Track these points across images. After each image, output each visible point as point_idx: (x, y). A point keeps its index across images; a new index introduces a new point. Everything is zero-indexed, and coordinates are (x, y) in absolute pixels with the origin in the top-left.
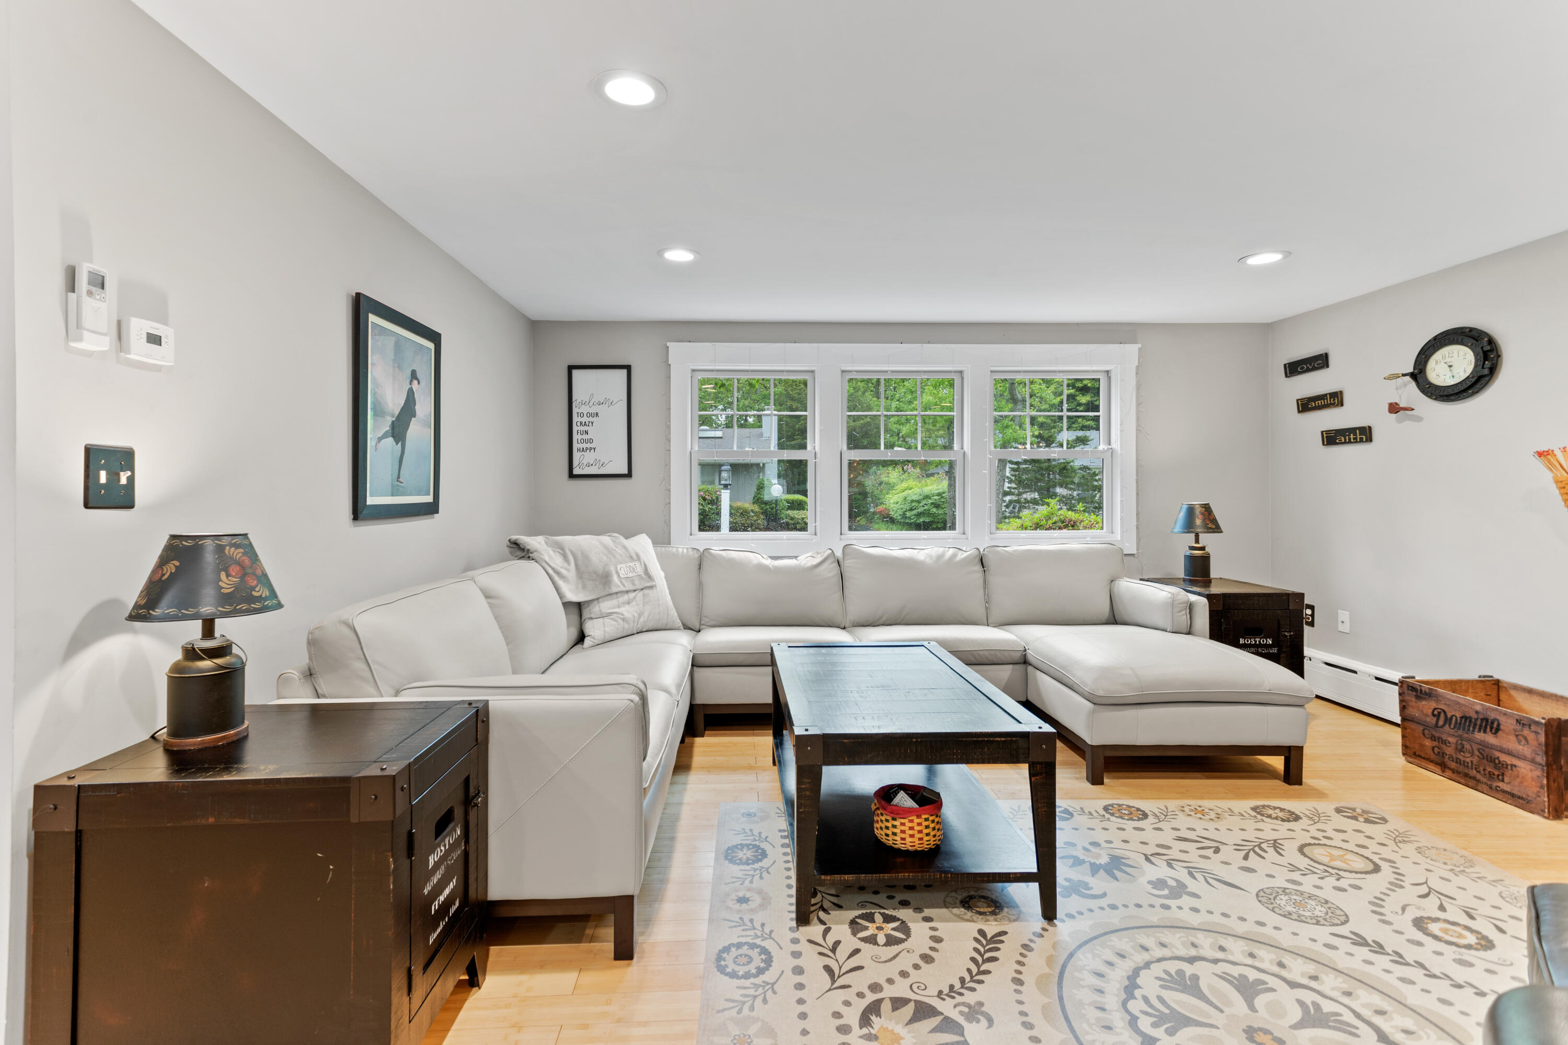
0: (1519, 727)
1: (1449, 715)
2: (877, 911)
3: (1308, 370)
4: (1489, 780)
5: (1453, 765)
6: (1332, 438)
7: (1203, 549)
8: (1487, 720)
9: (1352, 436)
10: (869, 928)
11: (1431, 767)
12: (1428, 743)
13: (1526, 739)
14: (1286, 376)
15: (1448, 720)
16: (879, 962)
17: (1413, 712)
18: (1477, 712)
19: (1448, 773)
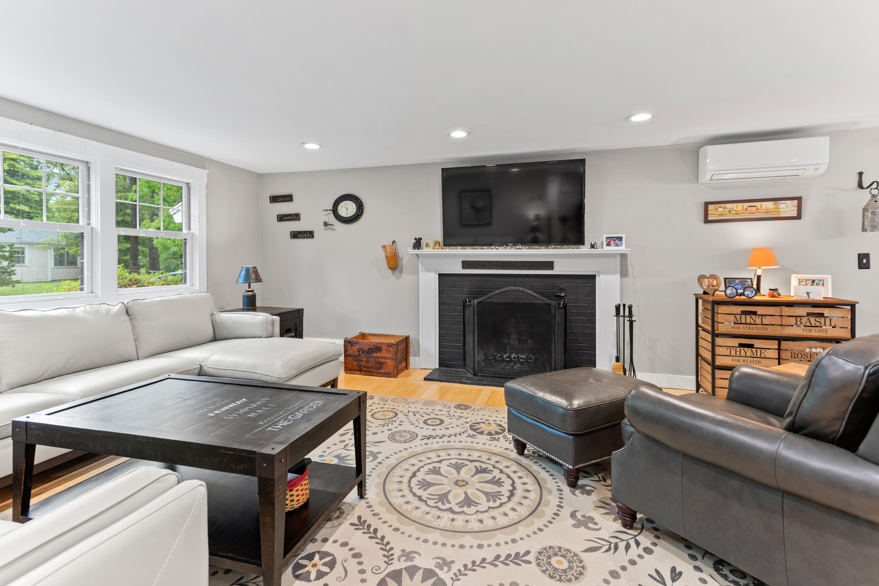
0: (388, 348)
1: (364, 350)
2: (297, 559)
3: (283, 201)
4: (377, 370)
5: (365, 369)
6: (295, 235)
7: (252, 291)
8: (377, 348)
9: (305, 235)
10: (310, 571)
11: (356, 372)
12: (355, 363)
13: (390, 351)
14: (271, 202)
15: (363, 352)
16: (343, 580)
17: (350, 352)
18: (374, 346)
19: (363, 373)
